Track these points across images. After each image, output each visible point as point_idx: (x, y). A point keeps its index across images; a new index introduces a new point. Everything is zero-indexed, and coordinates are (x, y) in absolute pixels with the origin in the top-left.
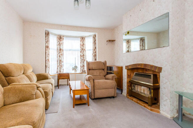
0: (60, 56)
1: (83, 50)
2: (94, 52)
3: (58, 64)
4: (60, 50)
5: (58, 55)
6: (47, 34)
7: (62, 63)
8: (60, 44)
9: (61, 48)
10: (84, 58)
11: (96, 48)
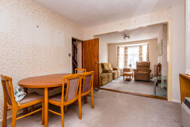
0: (126, 59)
1: (141, 54)
2: (148, 55)
3: (125, 64)
4: (126, 55)
5: (125, 58)
6: (118, 48)
7: (127, 63)
8: (125, 52)
9: (126, 54)
10: (141, 59)
11: (149, 52)
